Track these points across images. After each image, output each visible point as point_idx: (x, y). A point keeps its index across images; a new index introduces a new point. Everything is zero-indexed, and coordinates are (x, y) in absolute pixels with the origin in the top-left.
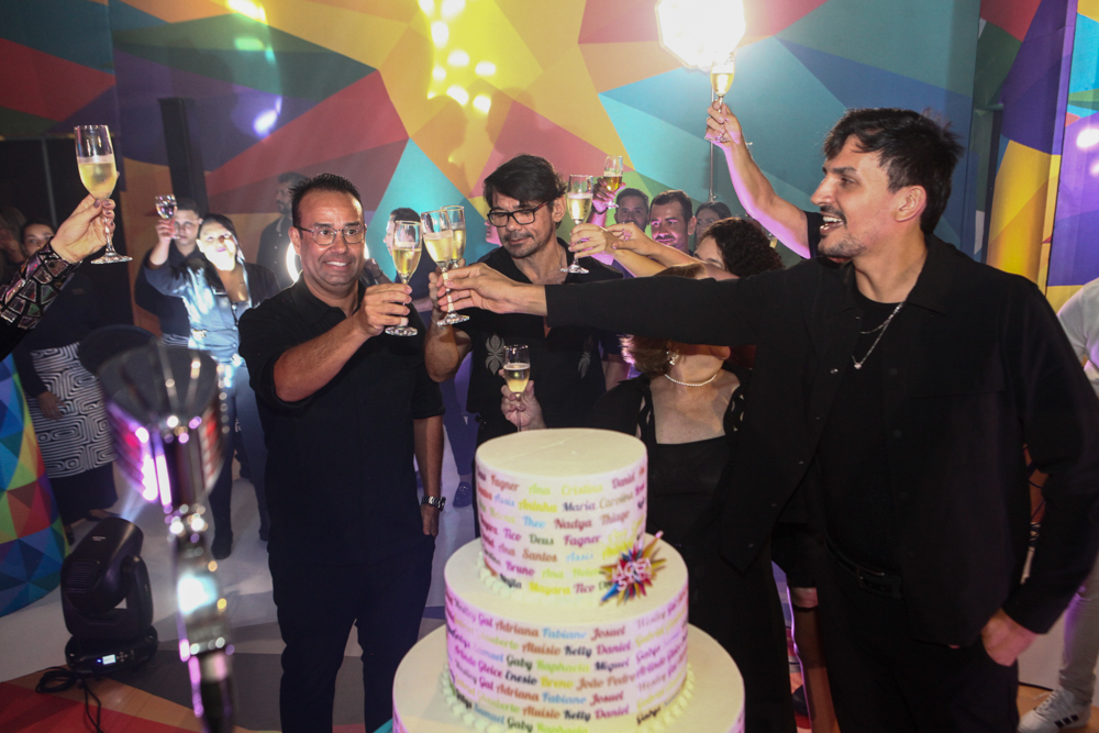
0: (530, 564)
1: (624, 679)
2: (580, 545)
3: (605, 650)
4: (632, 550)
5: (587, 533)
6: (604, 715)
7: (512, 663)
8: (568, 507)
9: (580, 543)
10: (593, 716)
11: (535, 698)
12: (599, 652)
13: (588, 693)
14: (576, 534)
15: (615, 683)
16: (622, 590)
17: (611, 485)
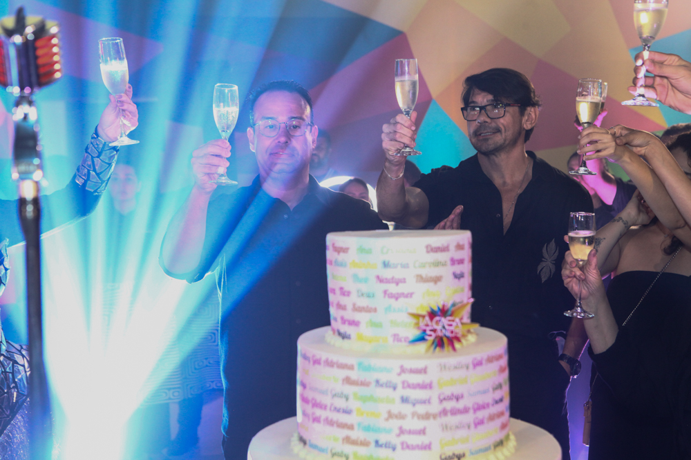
0: (358, 316)
1: (427, 416)
2: (397, 299)
3: (409, 386)
4: (441, 306)
5: (401, 288)
6: (408, 447)
7: (334, 396)
8: (386, 265)
9: (396, 297)
10: (399, 447)
11: (351, 427)
12: (403, 387)
13: (395, 424)
14: (393, 288)
15: (419, 418)
16: (431, 339)
17: (425, 250)
